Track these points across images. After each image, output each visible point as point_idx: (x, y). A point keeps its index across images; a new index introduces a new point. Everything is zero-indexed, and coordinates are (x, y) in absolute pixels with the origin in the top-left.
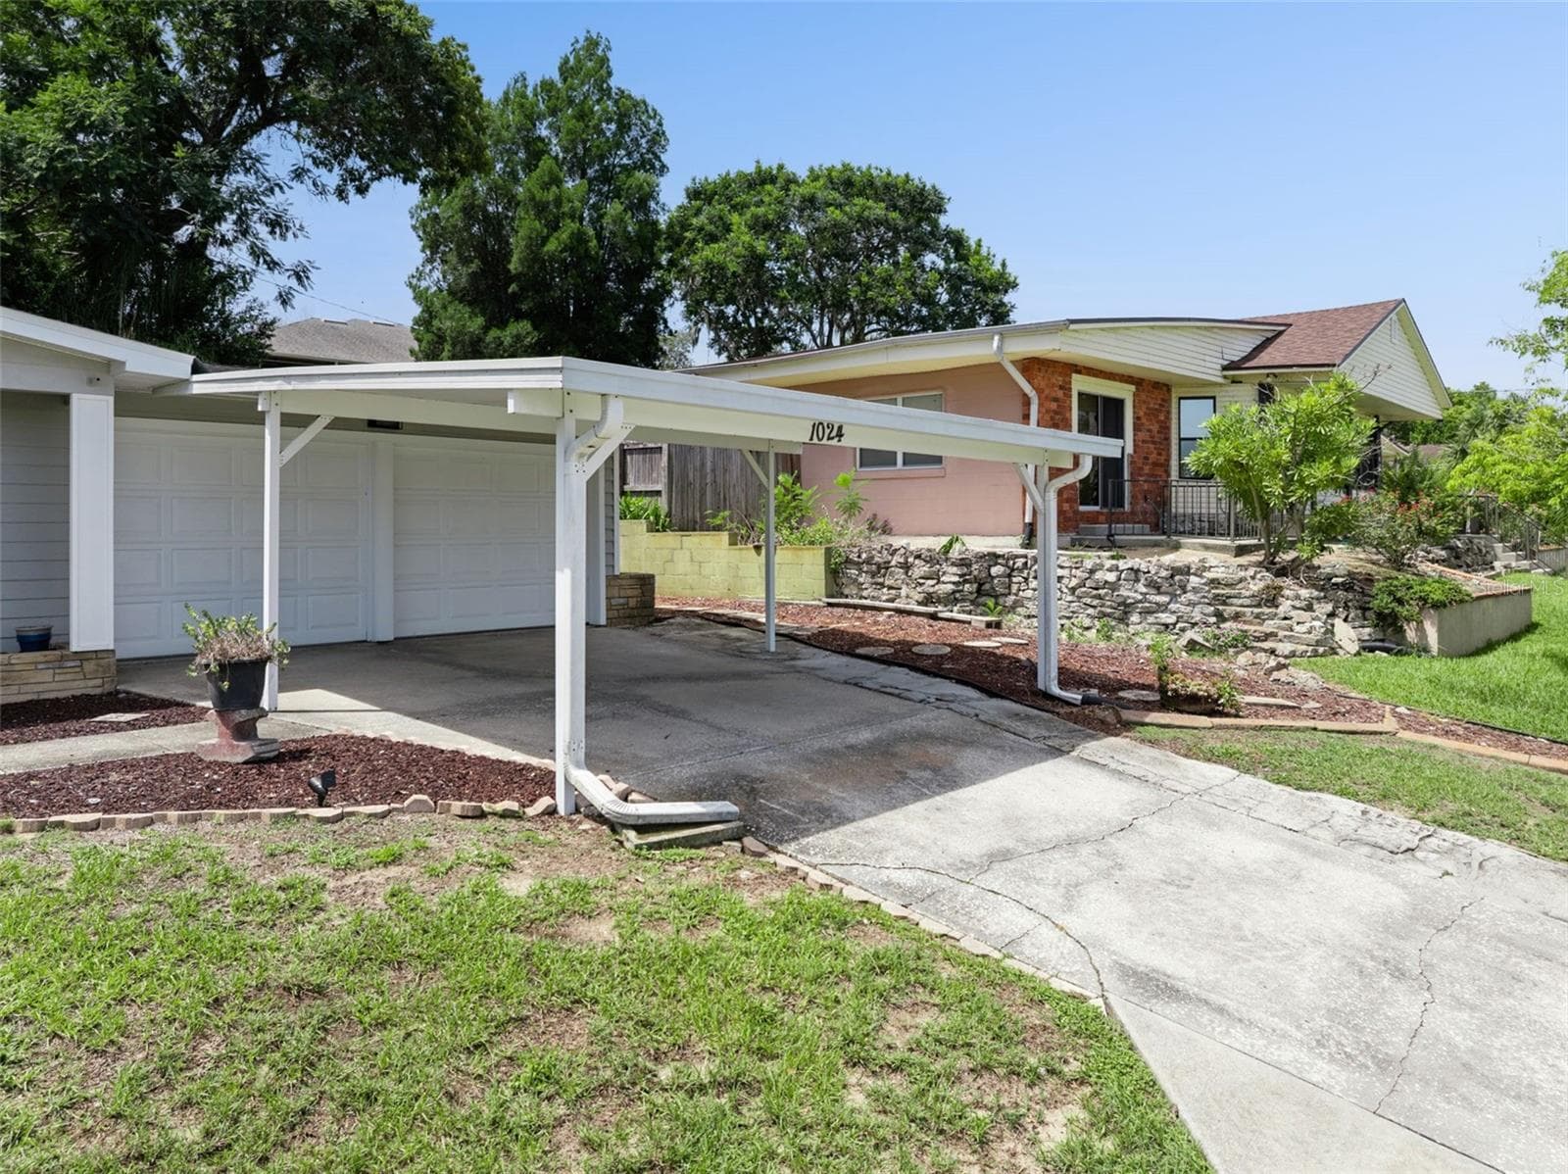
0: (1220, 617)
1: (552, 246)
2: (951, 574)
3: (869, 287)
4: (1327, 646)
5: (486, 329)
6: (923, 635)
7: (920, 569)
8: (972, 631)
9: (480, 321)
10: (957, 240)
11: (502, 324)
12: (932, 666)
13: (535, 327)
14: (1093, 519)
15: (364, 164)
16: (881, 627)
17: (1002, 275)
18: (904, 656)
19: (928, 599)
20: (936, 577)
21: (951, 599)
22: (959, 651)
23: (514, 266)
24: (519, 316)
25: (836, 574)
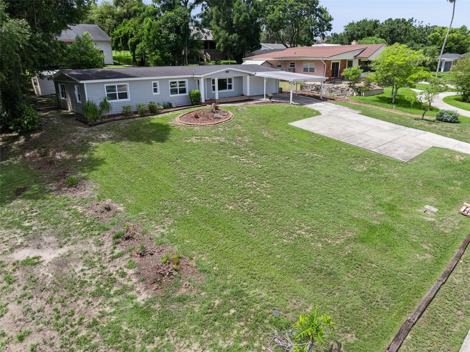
0: (342, 92)
1: (241, 19)
2: (314, 88)
3: (302, 24)
4: (353, 95)
5: (229, 35)
6: (311, 94)
7: (311, 87)
8: (316, 93)
9: (228, 33)
10: (321, 11)
11: (232, 34)
12: (312, 97)
13: (238, 35)
14: (333, 79)
15: (206, 3)
16: (307, 93)
17: (330, 17)
18: (309, 96)
19: (312, 90)
20: (312, 88)
21: (314, 90)
22: (314, 96)
23: (234, 22)
24: (235, 32)
25: (301, 88)
